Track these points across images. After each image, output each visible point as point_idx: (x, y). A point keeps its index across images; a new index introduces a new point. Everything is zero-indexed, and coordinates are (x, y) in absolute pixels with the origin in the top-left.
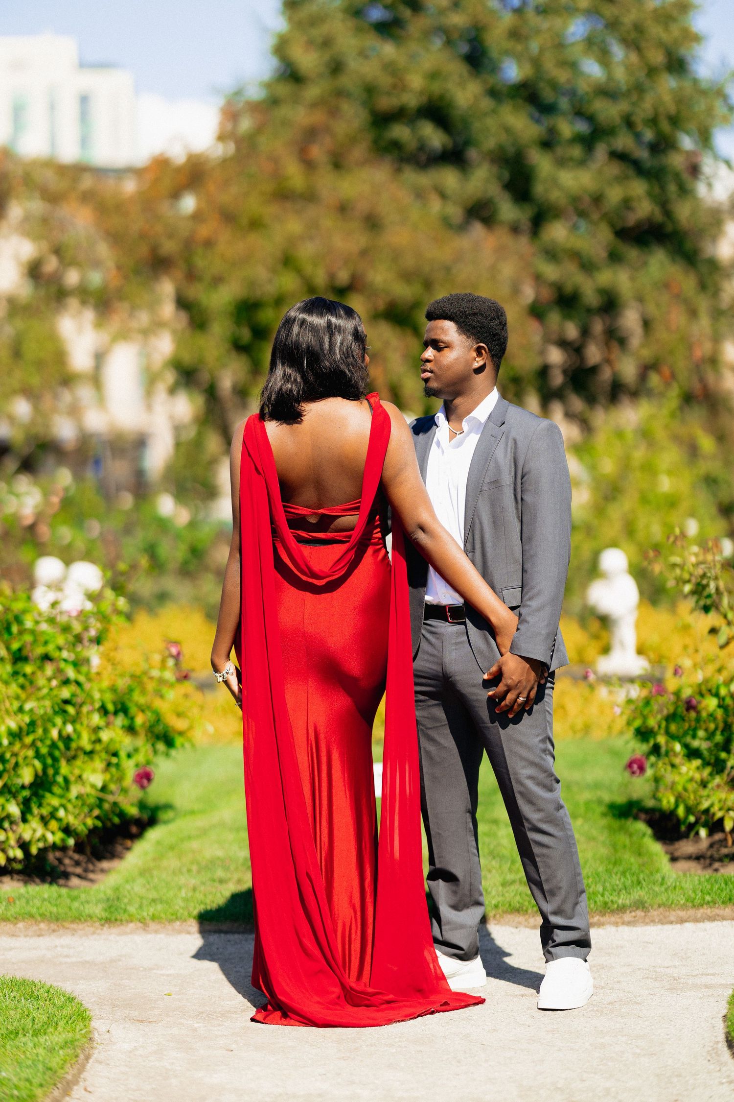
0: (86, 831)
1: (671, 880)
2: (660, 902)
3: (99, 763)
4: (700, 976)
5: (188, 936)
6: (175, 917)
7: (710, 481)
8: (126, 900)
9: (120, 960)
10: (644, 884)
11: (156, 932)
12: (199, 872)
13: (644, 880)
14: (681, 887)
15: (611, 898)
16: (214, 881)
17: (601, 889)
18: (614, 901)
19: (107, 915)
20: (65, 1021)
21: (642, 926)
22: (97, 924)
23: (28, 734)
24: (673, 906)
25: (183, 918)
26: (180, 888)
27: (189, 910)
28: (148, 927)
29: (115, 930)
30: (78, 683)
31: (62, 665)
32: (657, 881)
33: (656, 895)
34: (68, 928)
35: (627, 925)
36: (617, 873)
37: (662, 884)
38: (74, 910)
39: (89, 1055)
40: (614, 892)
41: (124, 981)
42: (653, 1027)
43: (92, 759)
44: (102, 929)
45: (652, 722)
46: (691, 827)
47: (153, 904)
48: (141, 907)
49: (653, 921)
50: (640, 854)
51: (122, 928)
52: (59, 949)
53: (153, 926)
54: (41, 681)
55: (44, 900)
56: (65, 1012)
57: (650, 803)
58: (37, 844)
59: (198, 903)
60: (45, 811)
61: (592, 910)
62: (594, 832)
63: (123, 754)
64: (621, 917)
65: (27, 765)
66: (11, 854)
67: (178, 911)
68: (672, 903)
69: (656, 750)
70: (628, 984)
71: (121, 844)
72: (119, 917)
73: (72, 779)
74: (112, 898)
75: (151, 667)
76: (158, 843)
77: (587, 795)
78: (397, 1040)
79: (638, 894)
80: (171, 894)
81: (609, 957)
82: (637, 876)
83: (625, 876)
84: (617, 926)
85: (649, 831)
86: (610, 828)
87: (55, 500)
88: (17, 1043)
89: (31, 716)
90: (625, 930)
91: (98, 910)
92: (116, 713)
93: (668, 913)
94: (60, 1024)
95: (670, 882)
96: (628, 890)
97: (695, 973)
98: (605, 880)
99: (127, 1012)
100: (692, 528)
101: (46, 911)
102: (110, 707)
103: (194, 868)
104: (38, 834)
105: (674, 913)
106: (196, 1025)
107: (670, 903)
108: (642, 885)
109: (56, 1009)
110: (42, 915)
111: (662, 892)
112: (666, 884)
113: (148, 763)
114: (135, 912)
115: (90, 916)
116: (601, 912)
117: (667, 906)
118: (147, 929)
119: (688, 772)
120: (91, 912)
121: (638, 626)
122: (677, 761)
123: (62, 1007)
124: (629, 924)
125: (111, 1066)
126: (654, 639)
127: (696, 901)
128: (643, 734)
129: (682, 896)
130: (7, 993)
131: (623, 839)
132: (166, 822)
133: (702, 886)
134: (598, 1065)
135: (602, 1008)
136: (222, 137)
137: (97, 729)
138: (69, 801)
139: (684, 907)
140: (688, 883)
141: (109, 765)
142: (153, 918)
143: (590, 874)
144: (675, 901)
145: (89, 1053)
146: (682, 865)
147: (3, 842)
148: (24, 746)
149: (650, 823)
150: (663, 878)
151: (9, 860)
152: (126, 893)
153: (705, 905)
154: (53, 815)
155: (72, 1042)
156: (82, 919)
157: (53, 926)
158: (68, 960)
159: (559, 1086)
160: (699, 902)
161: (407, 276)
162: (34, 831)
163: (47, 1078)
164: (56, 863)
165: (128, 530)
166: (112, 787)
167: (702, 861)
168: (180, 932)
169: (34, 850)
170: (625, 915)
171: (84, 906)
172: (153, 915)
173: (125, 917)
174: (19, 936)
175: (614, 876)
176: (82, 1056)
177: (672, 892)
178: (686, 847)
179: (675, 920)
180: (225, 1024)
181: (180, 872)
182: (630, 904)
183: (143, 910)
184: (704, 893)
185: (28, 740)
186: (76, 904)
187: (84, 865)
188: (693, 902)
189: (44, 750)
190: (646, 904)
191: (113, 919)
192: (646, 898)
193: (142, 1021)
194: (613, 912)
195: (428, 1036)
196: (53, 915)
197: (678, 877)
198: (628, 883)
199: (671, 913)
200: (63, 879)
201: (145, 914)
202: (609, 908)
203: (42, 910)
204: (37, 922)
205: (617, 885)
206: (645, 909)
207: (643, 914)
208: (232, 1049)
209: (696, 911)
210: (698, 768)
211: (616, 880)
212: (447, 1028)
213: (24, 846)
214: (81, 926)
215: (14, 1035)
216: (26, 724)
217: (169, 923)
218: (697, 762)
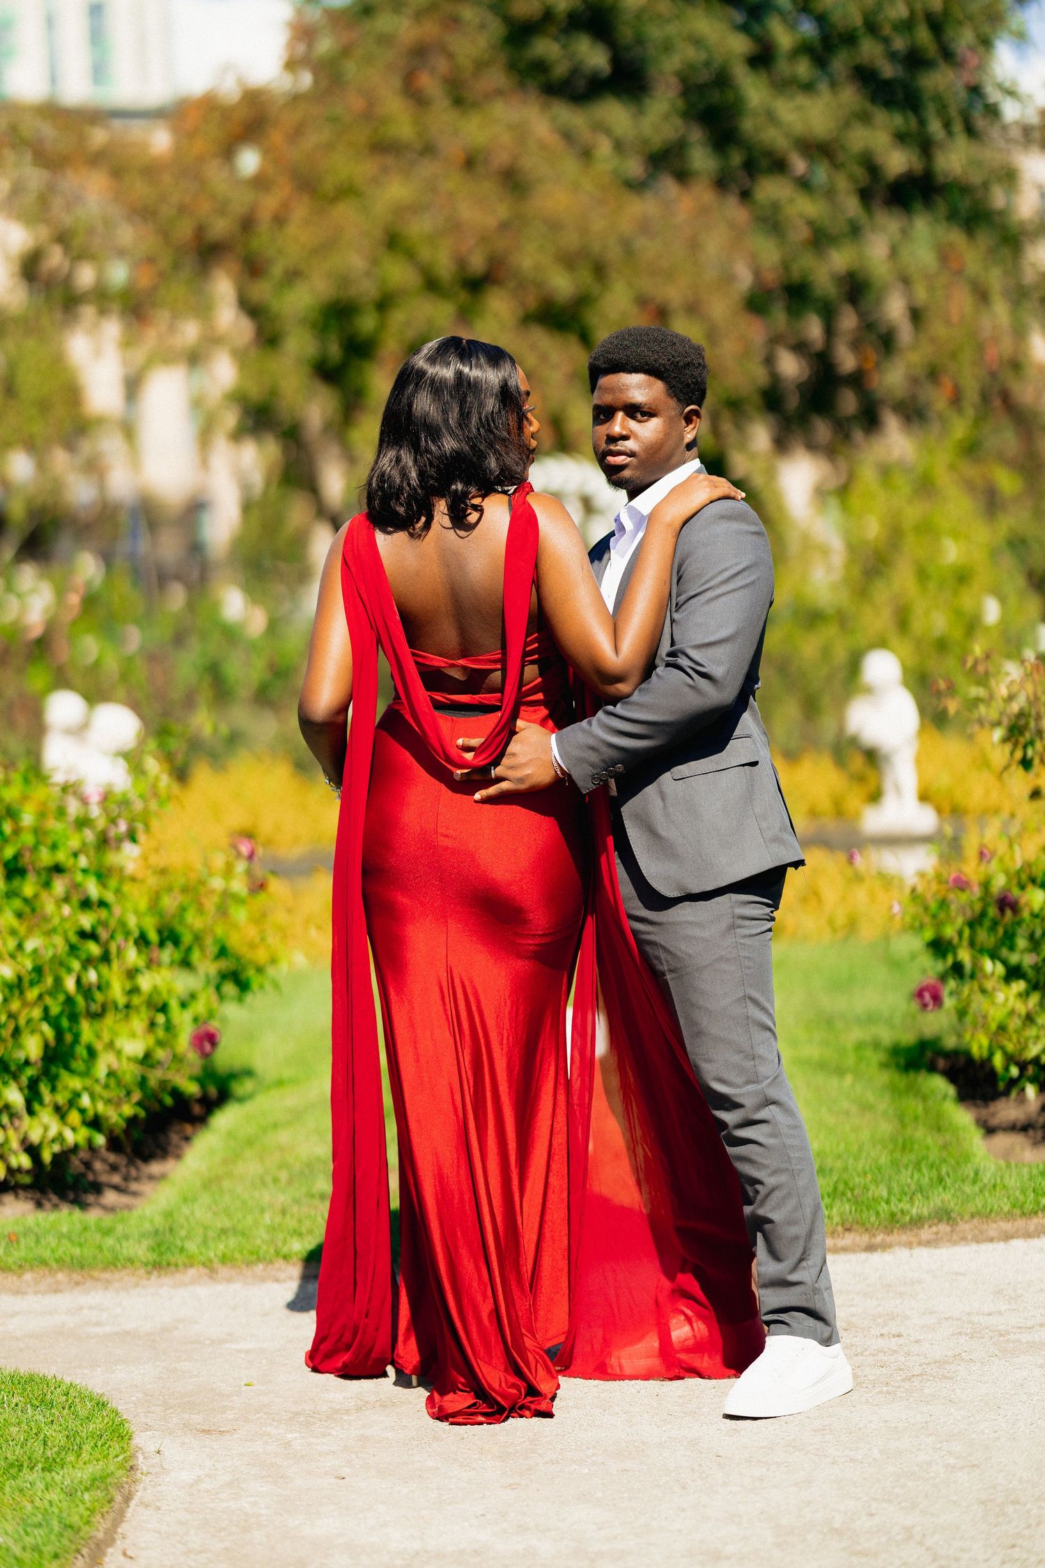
0: (123, 1124)
1: (989, 1175)
2: (974, 1210)
3: (138, 1023)
4: (1038, 1328)
5: (276, 1285)
6: (255, 1258)
7: (1017, 544)
8: (183, 1233)
9: (176, 1328)
10: (949, 1181)
11: (229, 1280)
12: (290, 1182)
13: (949, 1176)
14: (1004, 1186)
15: (901, 1205)
16: (312, 1196)
17: (885, 1194)
18: (905, 1210)
19: (155, 1256)
20: (92, 1444)
21: (949, 1247)
22: (142, 1272)
23: (32, 984)
24: (993, 1215)
25: (268, 1259)
26: (262, 1211)
27: (276, 1245)
28: (217, 1273)
29: (167, 1280)
30: (102, 904)
31: (79, 877)
32: (967, 1176)
33: (968, 1199)
34: (97, 1280)
35: (925, 1246)
36: (907, 1165)
37: (974, 1182)
38: (106, 1252)
39: (129, 1494)
40: (904, 1196)
41: (182, 1363)
42: (972, 1419)
43: (127, 1017)
44: (148, 1279)
45: (949, 932)
46: (1012, 1082)
47: (223, 1237)
48: (205, 1242)
49: (964, 1239)
50: (939, 1129)
51: (178, 1276)
52: (85, 1311)
53: (224, 1272)
54: (49, 907)
55: (61, 1236)
56: (92, 1426)
57: (950, 1042)
58: (51, 1148)
59: (289, 1233)
60: (61, 1098)
61: (873, 1225)
62: (871, 1097)
63: (174, 1005)
64: (916, 1235)
65: (32, 1032)
66: (14, 1162)
67: (259, 1247)
68: (991, 1211)
69: (957, 969)
70: (932, 1344)
71: (178, 1133)
72: (172, 1260)
73: (99, 1046)
74: (161, 1230)
75: (211, 874)
76: (230, 1135)
77: (858, 1034)
78: (590, 1452)
79: (940, 1198)
80: (249, 1220)
81: (901, 1301)
82: (937, 1170)
83: (920, 1170)
84: (911, 1248)
85: (951, 1090)
86: (893, 1089)
87: (74, 599)
88: (19, 1481)
89: (34, 960)
90: (922, 1254)
91: (140, 1250)
92: (162, 944)
93: (985, 1226)
94: (84, 1447)
95: (986, 1178)
96: (924, 1193)
97: (1029, 1324)
98: (890, 1177)
99: (186, 1416)
100: (992, 611)
101: (65, 1254)
102: (153, 937)
103: (283, 1176)
104: (53, 1132)
105: (994, 1226)
106: (290, 1436)
107: (988, 1210)
108: (946, 1183)
109: (80, 1422)
110: (59, 1261)
111: (976, 1194)
112: (981, 1181)
113: (211, 1014)
114: (196, 1251)
115: (130, 1260)
116: (886, 1227)
117: (985, 1215)
118: (215, 1275)
119: (1007, 1000)
120: (132, 1252)
121: (919, 762)
122: (989, 985)
123: (88, 1418)
124: (928, 1244)
125: (163, 1512)
126: (943, 780)
127: (1027, 1206)
128: (939, 947)
129: (1006, 1200)
130: (5, 1398)
131: (914, 1106)
132: (241, 1100)
133: (1035, 1183)
134: (893, 1488)
135: (895, 1387)
136: (291, 65)
137: (132, 974)
138: (97, 1081)
139: (1009, 1217)
140: (1013, 1179)
141: (152, 1025)
142: (224, 1259)
143: (867, 1168)
144: (996, 1207)
145: (130, 1491)
146: (1002, 1141)
147: (1, 1145)
148: (25, 1004)
149: (952, 1075)
150: (976, 1173)
151: (10, 1171)
152: (182, 1220)
153: (1040, 1212)
154: (73, 1101)
155: (103, 1478)
156: (119, 1265)
157: (76, 1277)
158: (99, 1330)
159: (837, 1526)
160: (1031, 1207)
161: (568, 261)
162: (46, 1129)
163: (65, 1542)
164: (82, 1169)
165: (179, 639)
166: (160, 1054)
167: (1031, 1132)
168: (263, 1280)
169: (47, 1156)
170: (922, 1231)
171: (121, 1244)
172: (224, 1256)
173: (181, 1259)
174: (26, 1293)
175: (903, 1170)
176: (118, 1498)
177: (991, 1194)
178: (1007, 1111)
179: (996, 1235)
180: (333, 1432)
181: (264, 1183)
182: (929, 1215)
183: (209, 1248)
184: (1037, 1194)
185: (32, 994)
186: (110, 1241)
187: (124, 1170)
188: (1021, 1207)
189: (55, 1009)
190: (952, 1214)
191: (164, 1263)
192: (952, 1205)
193: (208, 1432)
194: (904, 1227)
195: (636, 1444)
196: (75, 1261)
197: (999, 1169)
198: (925, 1181)
199: (990, 1225)
200: (93, 1194)
201: (212, 1255)
202: (898, 1222)
203: (60, 1252)
204: (52, 1272)
205: (909, 1186)
206: (951, 1223)
207: (948, 1229)
208: (343, 1476)
209: (1028, 1222)
210: (1020, 995)
211: (906, 1177)
212: (664, 1429)
213: (33, 1150)
214: (117, 1276)
215: (16, 1469)
216: (27, 970)
217: (247, 1266)
218: (1019, 986)
